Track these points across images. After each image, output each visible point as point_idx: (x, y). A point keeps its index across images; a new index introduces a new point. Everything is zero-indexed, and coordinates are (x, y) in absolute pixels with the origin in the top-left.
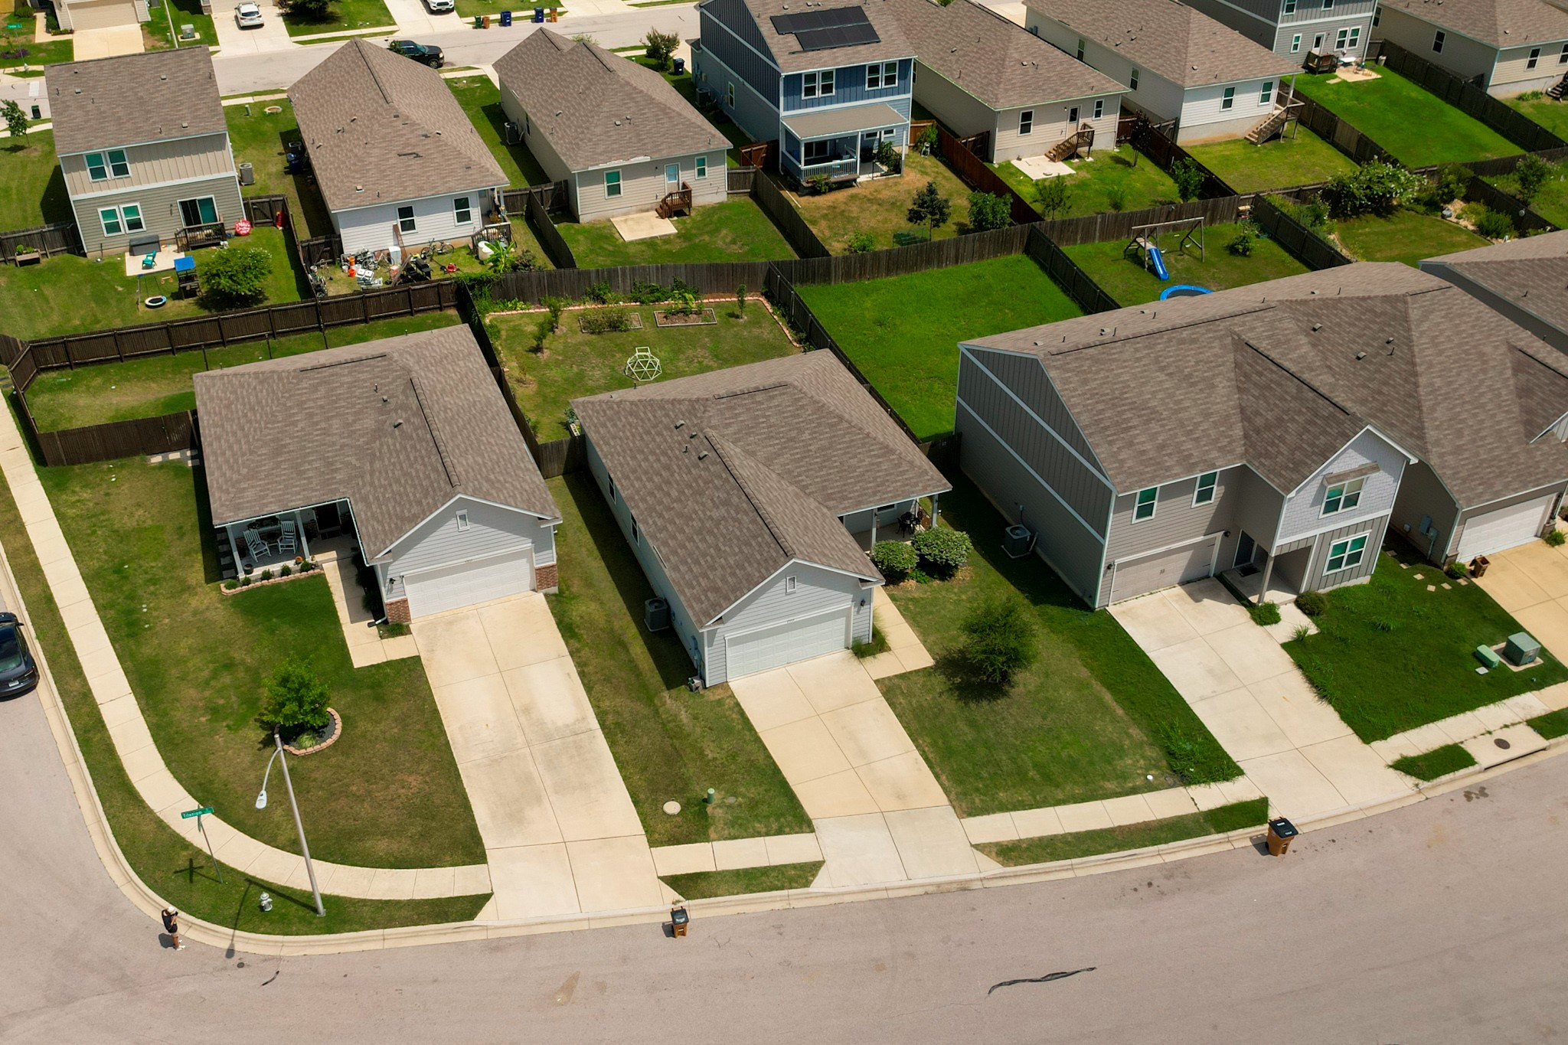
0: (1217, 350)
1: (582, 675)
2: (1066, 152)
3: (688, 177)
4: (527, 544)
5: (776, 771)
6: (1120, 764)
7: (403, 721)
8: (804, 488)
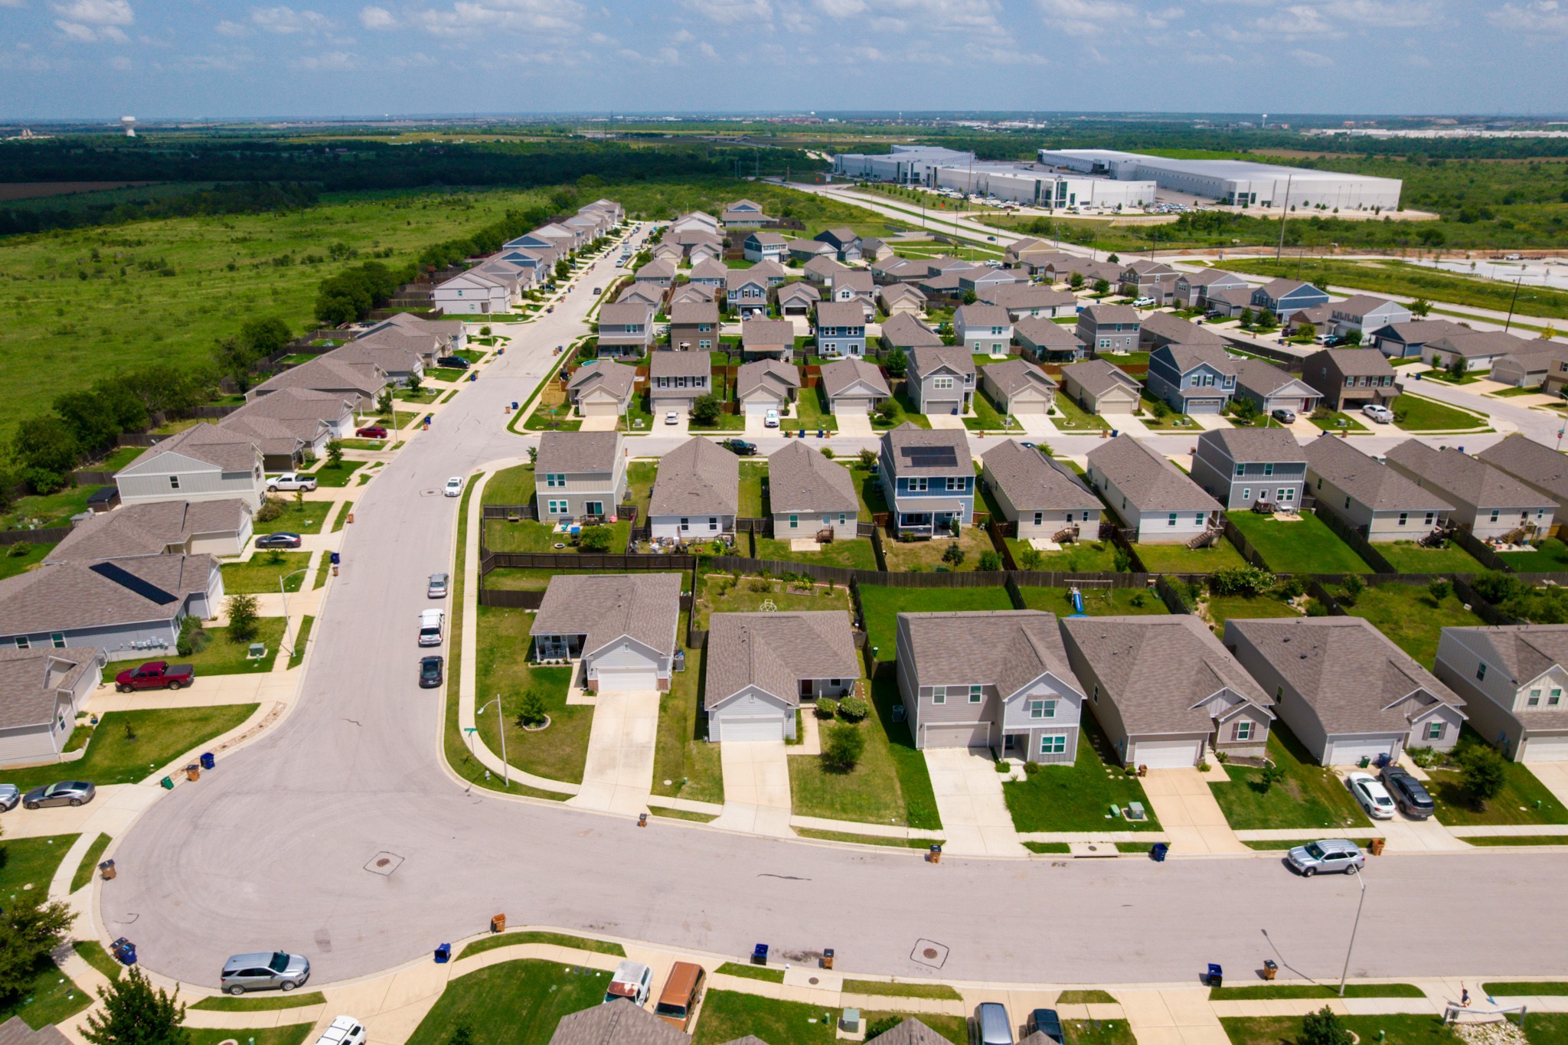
0: (1006, 630)
1: (659, 726)
2: (1063, 539)
3: (835, 523)
4: (655, 666)
5: (721, 779)
6: (882, 812)
7: (575, 728)
8: (787, 664)
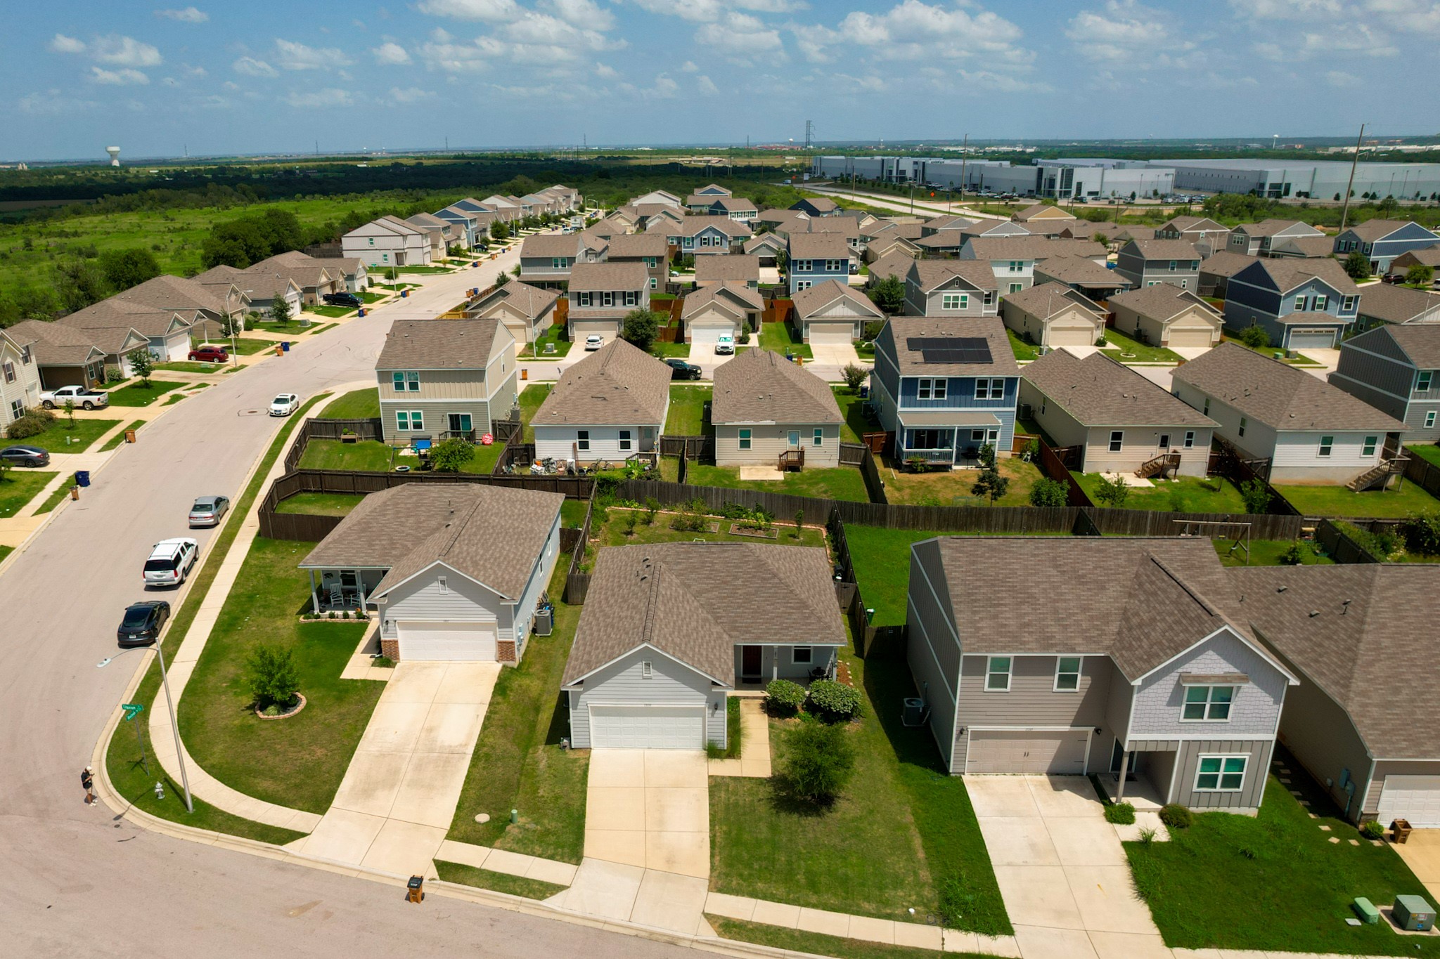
0: (1122, 562)
1: (487, 718)
2: (1154, 471)
3: (806, 443)
4: (492, 618)
5: (582, 815)
7: (342, 717)
8: (716, 618)
